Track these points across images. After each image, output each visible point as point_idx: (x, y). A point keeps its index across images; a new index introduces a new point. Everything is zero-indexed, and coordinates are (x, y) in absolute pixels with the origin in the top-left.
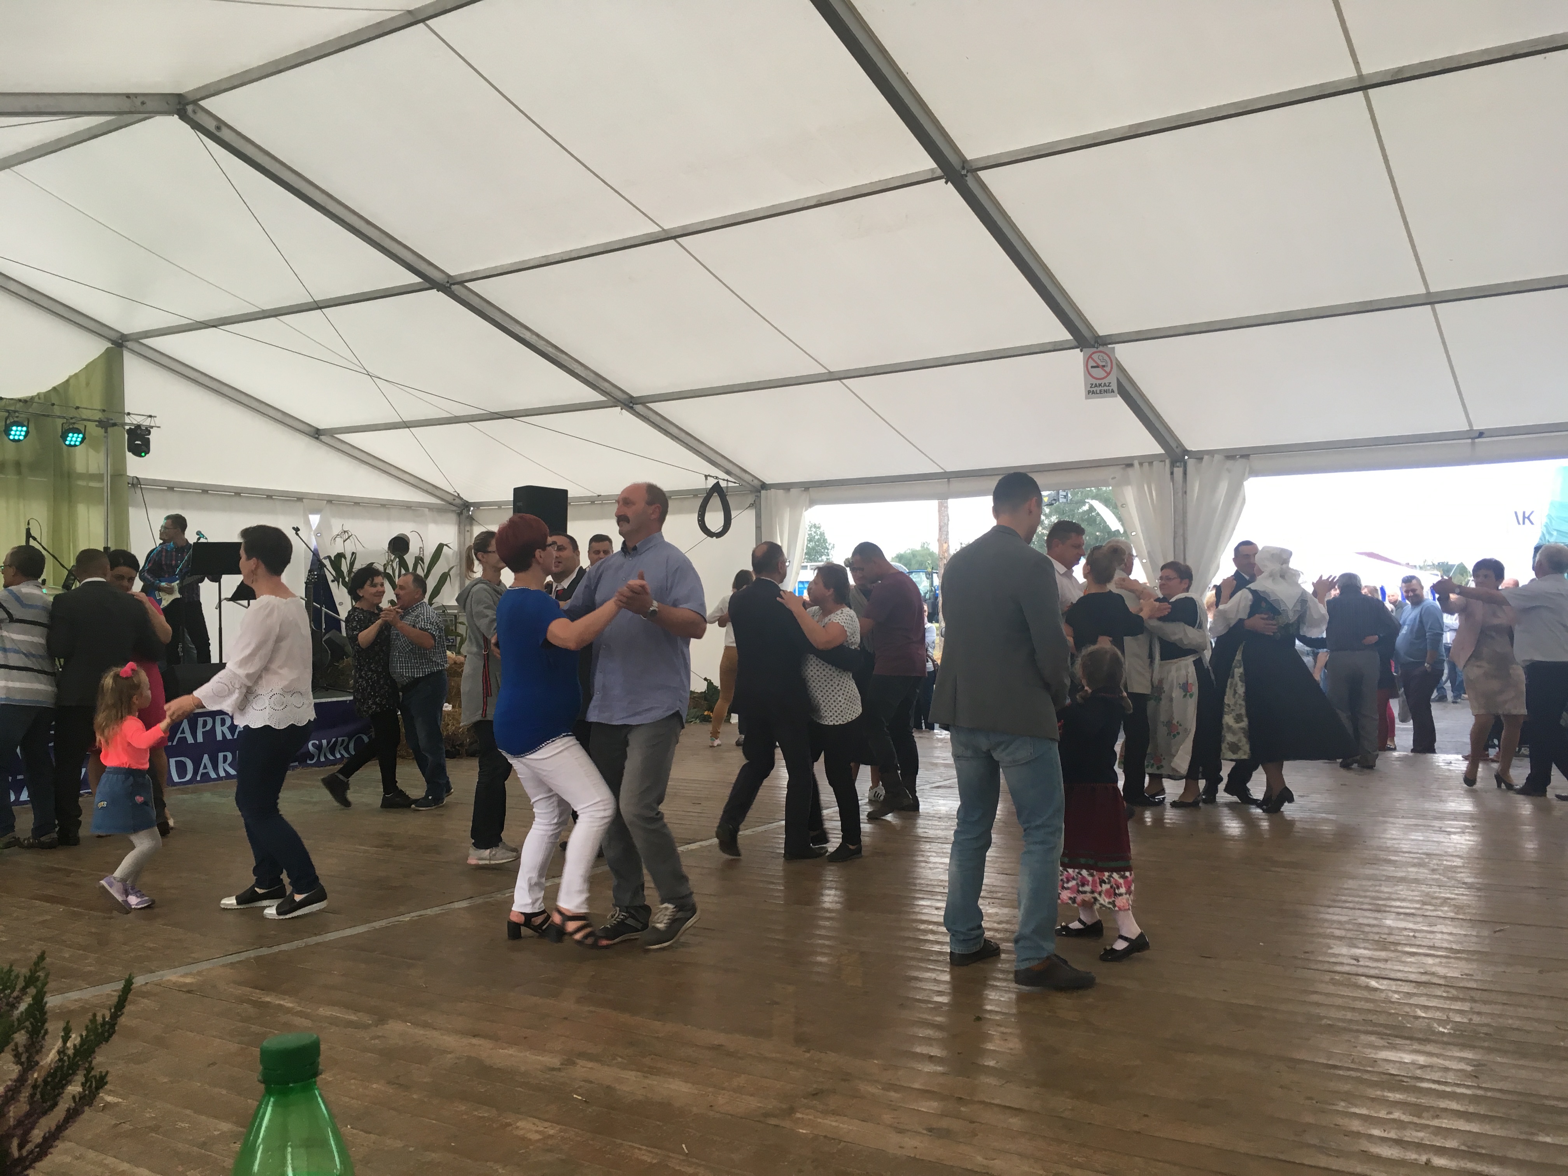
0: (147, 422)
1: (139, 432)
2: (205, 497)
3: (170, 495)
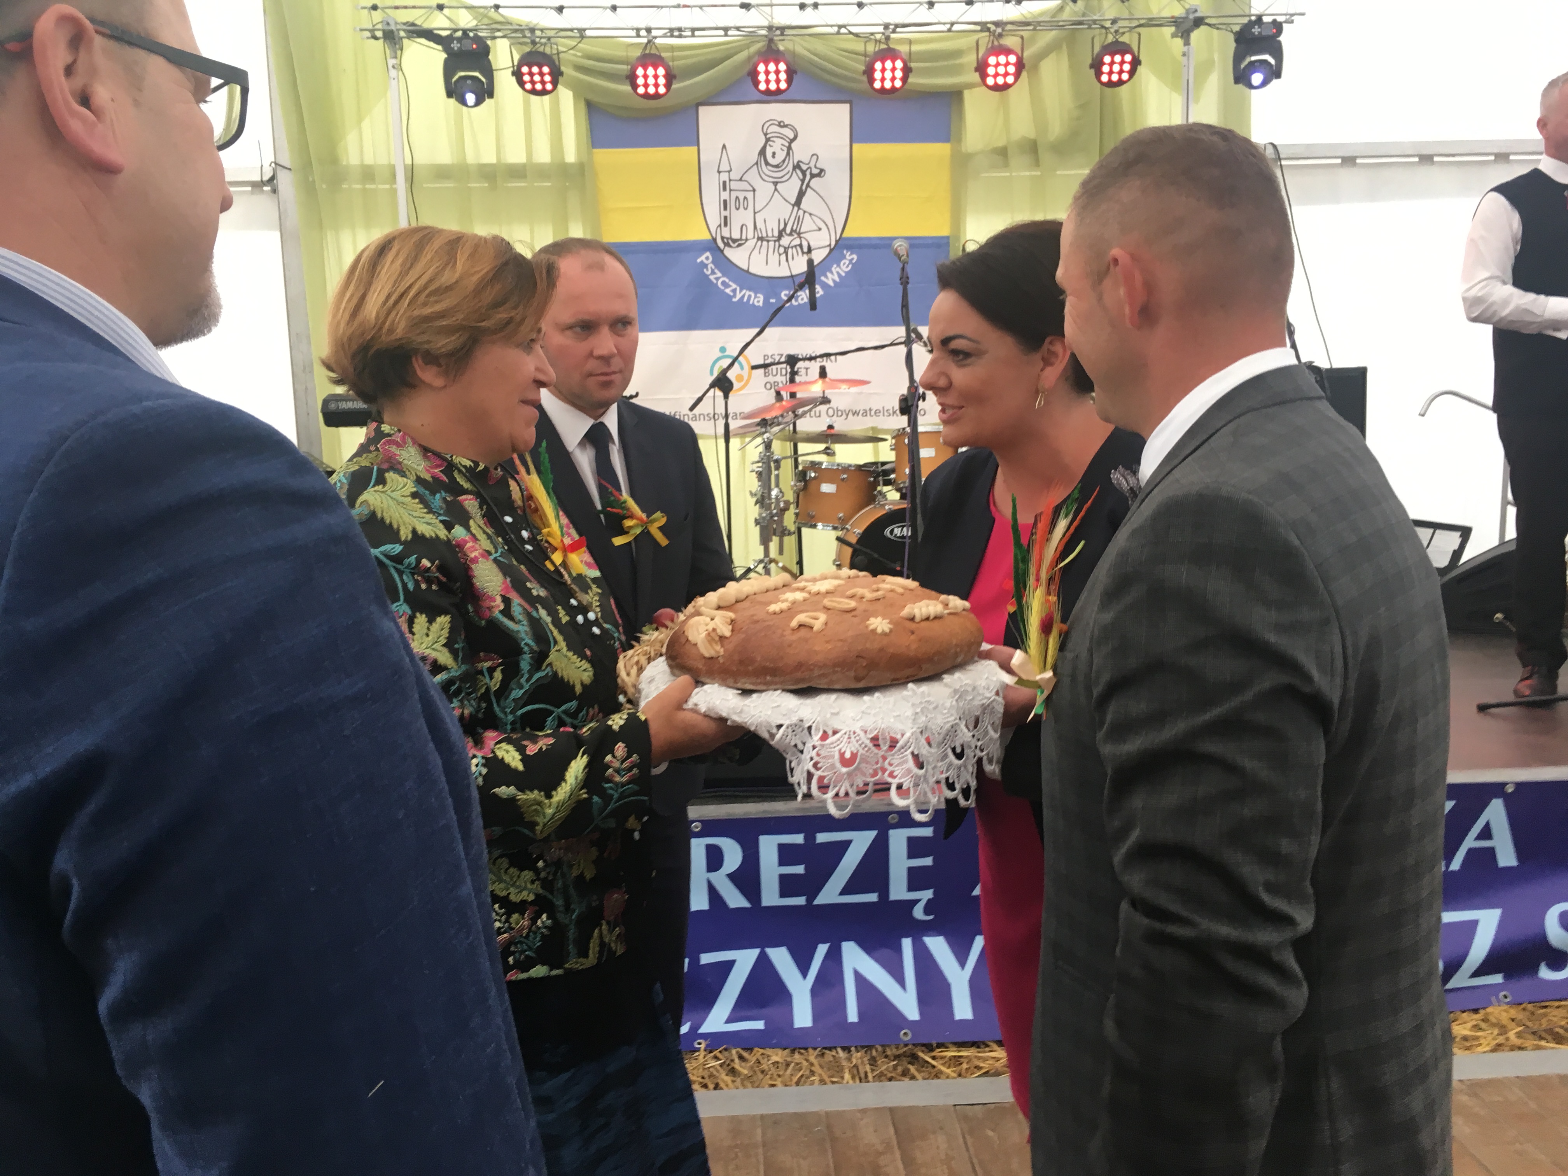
1: (1256, 30)
2: (1425, 171)
3: (1347, 175)
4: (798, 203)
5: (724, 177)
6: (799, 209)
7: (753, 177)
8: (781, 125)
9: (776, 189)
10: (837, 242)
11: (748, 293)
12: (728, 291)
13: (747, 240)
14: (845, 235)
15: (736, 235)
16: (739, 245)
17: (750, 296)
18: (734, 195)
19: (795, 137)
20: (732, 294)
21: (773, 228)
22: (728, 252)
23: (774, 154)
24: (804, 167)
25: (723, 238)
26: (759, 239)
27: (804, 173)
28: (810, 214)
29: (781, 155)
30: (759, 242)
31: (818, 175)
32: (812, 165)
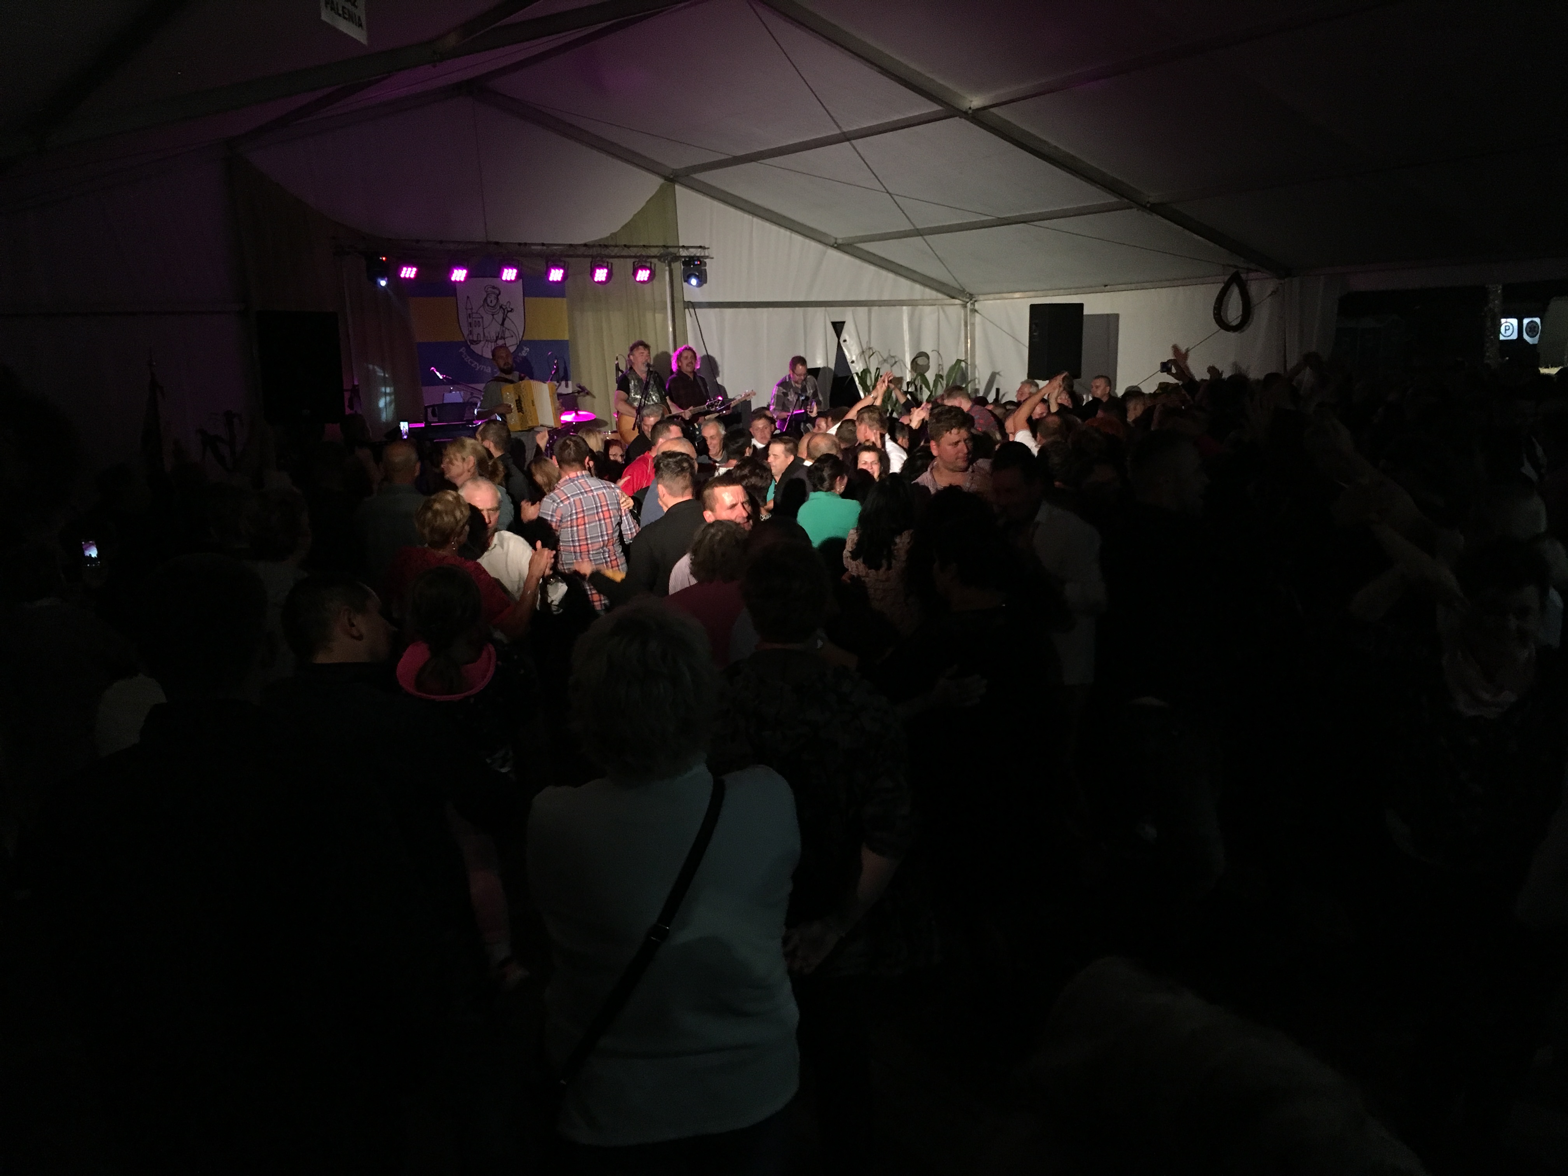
0: (698, 253)
1: (694, 260)
4: (503, 324)
5: (469, 311)
6: (503, 327)
7: (481, 311)
8: (494, 287)
9: (493, 318)
10: (520, 342)
11: (483, 366)
12: (472, 365)
13: (480, 341)
14: (524, 339)
15: (475, 339)
16: (477, 344)
17: (484, 368)
18: (474, 319)
19: (500, 294)
20: (475, 367)
21: (493, 335)
22: (472, 347)
23: (491, 301)
24: (504, 307)
25: (470, 340)
26: (487, 341)
27: (504, 310)
28: (508, 330)
29: (494, 302)
30: (487, 343)
31: (511, 311)
32: (507, 307)
